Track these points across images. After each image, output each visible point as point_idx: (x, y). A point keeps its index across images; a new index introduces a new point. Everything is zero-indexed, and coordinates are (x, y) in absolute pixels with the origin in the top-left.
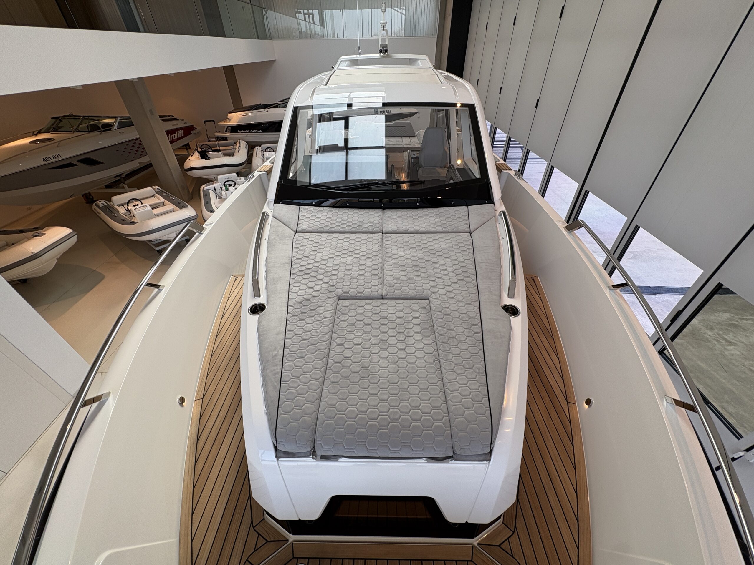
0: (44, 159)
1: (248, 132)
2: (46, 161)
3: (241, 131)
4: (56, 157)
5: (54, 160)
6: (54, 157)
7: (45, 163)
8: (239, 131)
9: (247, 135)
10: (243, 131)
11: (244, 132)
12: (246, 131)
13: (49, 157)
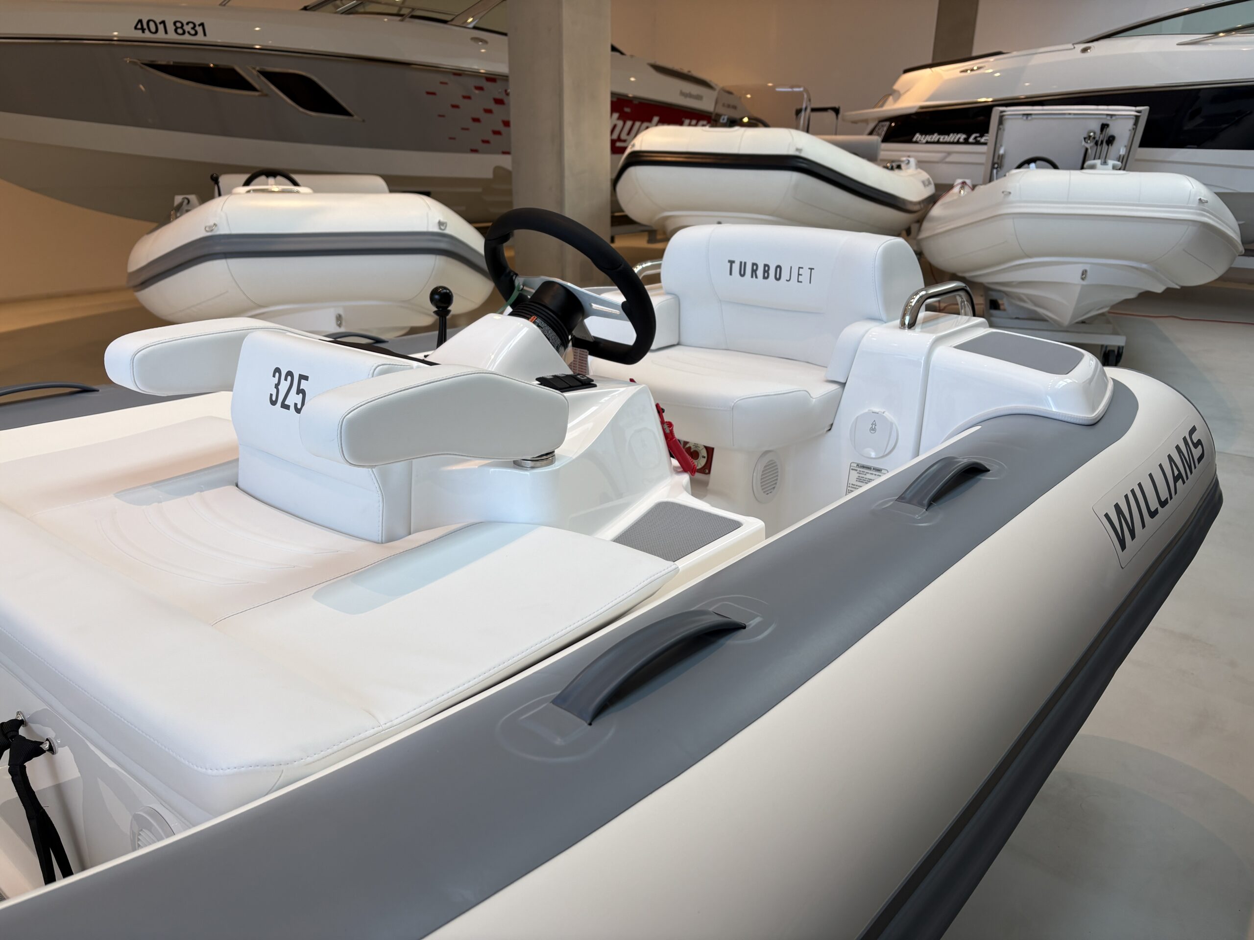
0: (140, 21)
1: (958, 143)
2: (143, 30)
3: (929, 138)
4: (188, 28)
5: (172, 36)
6: (179, 27)
7: (138, 34)
8: (918, 137)
9: (949, 153)
10: (935, 137)
11: (938, 142)
12: (952, 137)
13: (163, 22)
